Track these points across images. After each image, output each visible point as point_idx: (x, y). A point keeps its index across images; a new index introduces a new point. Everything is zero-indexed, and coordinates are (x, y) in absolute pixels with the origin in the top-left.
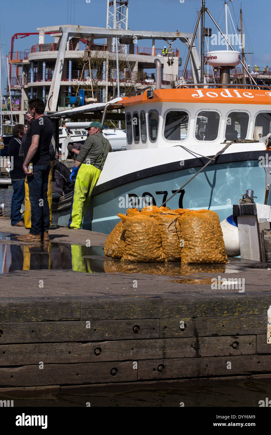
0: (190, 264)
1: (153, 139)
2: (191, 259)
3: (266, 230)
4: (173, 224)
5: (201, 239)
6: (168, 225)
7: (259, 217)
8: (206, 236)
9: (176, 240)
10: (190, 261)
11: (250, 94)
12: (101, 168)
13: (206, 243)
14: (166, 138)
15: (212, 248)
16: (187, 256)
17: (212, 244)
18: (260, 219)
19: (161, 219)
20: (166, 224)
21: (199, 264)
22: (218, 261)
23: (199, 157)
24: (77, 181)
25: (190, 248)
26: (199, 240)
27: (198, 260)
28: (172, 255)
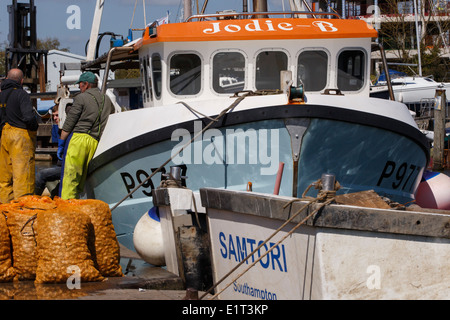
0: (45, 284)
1: (158, 94)
2: (46, 276)
3: (184, 226)
4: (30, 224)
5: (60, 245)
6: (21, 225)
7: (173, 208)
8: (69, 241)
9: (32, 248)
10: (44, 279)
11: (289, 25)
12: (98, 138)
13: (69, 251)
14: (173, 91)
15: (78, 258)
16: (42, 271)
17: (79, 252)
18: (175, 211)
19: (14, 217)
20: (19, 224)
21: (58, 283)
22: (88, 277)
23: (201, 117)
24: (67, 157)
25: (46, 260)
26: (58, 247)
27: (55, 278)
28: (27, 271)
